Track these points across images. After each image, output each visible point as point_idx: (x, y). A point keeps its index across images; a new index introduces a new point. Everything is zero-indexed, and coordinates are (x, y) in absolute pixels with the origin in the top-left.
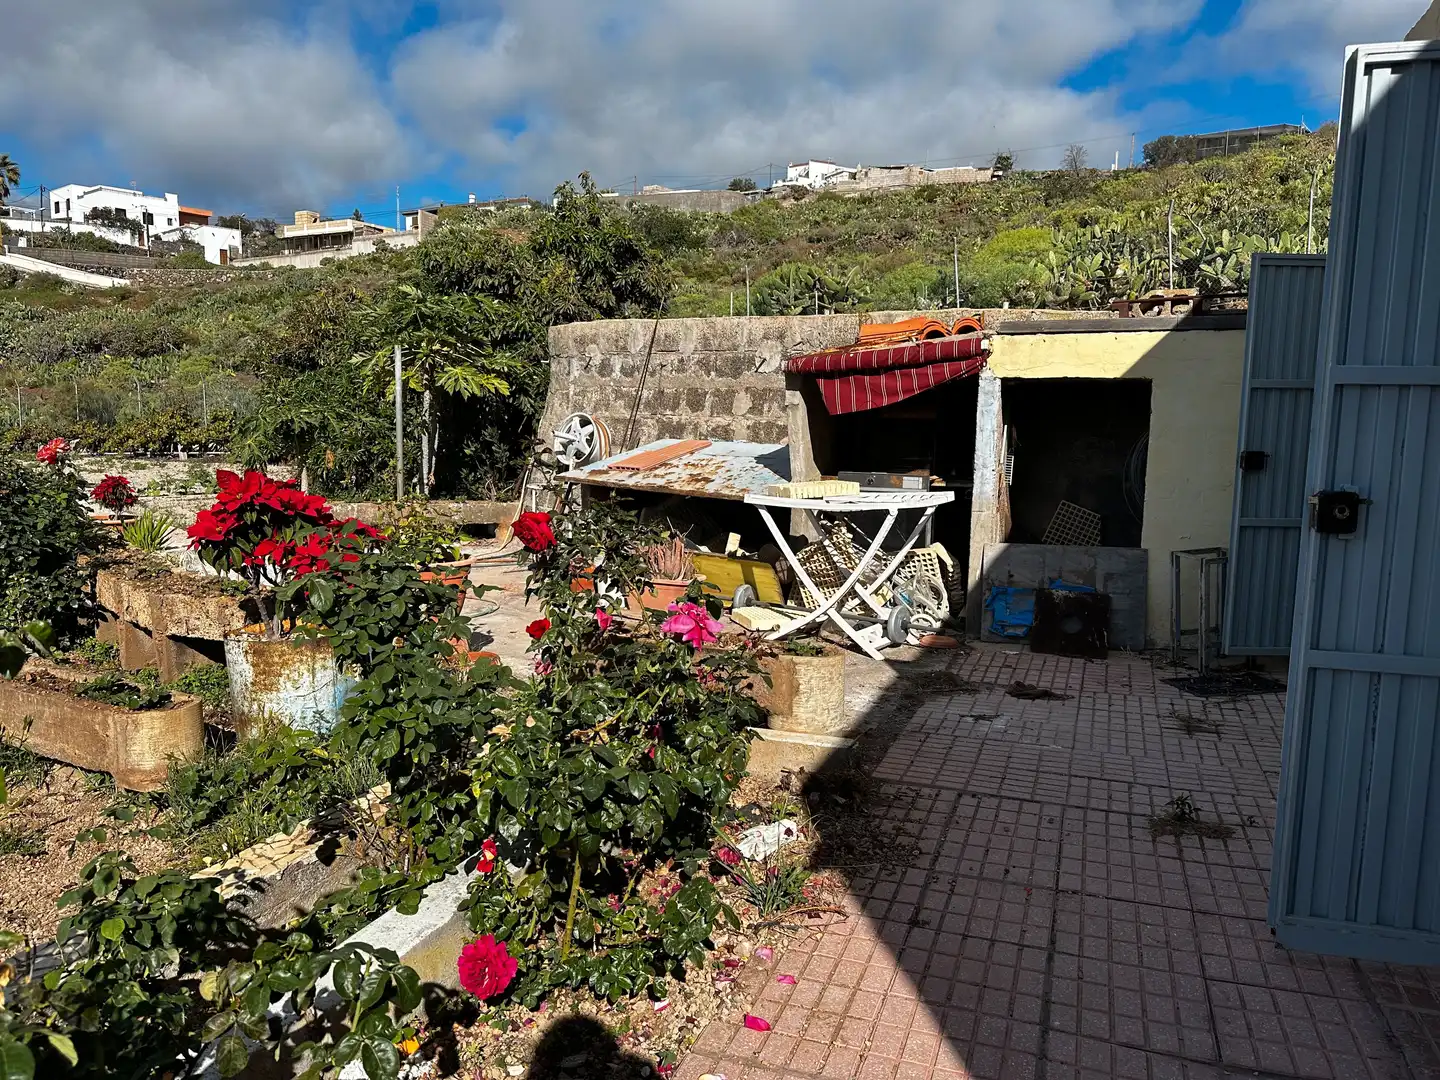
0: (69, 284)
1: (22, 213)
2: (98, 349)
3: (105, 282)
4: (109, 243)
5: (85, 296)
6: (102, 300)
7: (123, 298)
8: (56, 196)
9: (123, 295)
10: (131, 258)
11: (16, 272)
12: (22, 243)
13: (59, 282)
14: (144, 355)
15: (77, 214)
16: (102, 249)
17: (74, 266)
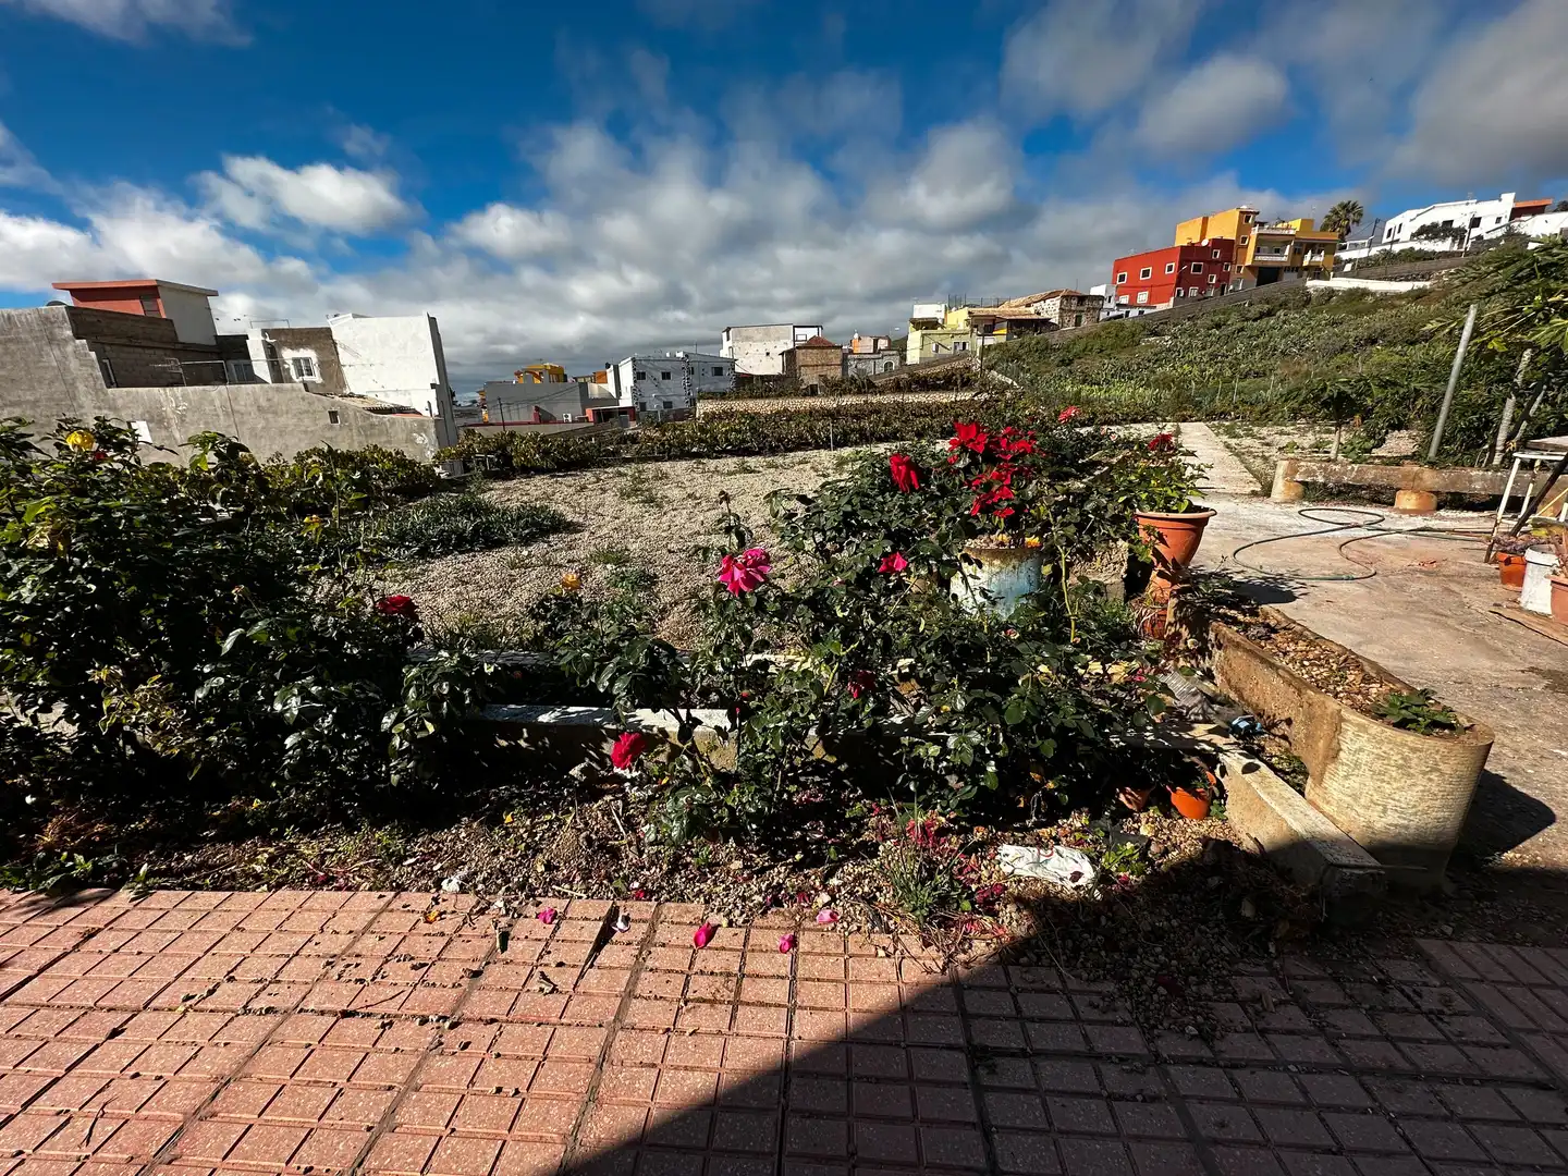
0: (1374, 294)
1: (1356, 245)
2: (1374, 342)
3: (1404, 287)
4: (1426, 253)
5: (1386, 300)
6: (1397, 303)
7: (1418, 297)
8: (1390, 224)
9: (1418, 296)
10: (1443, 262)
11: (1333, 291)
12: (1348, 267)
13: (1365, 293)
14: (1412, 343)
15: (1405, 235)
16: (1418, 259)
17: (1384, 279)
